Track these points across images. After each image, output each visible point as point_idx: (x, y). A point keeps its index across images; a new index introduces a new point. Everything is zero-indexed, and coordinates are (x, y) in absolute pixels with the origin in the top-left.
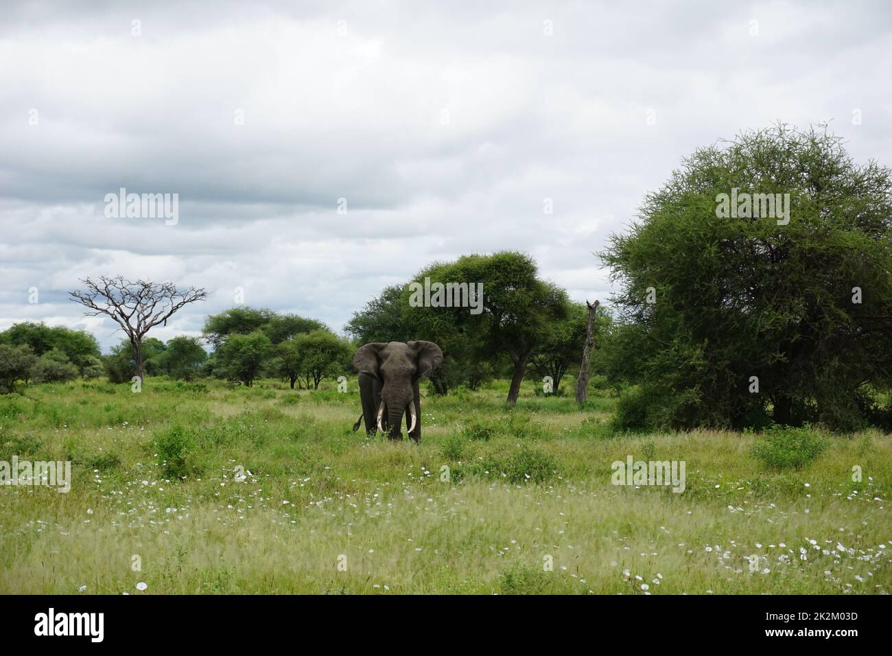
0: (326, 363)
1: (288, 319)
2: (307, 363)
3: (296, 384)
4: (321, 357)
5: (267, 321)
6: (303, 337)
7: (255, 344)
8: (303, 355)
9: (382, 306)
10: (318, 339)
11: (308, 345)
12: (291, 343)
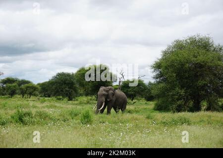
0: (33, 92)
1: (22, 80)
2: (28, 92)
3: (24, 97)
4: (32, 90)
5: (16, 81)
6: (26, 85)
7: (14, 86)
8: (27, 89)
9: (56, 77)
10: (31, 85)
11: (28, 87)
12: (23, 86)
